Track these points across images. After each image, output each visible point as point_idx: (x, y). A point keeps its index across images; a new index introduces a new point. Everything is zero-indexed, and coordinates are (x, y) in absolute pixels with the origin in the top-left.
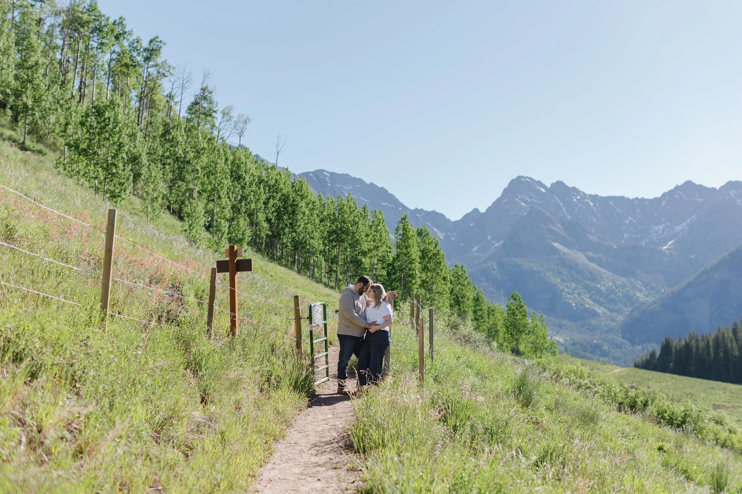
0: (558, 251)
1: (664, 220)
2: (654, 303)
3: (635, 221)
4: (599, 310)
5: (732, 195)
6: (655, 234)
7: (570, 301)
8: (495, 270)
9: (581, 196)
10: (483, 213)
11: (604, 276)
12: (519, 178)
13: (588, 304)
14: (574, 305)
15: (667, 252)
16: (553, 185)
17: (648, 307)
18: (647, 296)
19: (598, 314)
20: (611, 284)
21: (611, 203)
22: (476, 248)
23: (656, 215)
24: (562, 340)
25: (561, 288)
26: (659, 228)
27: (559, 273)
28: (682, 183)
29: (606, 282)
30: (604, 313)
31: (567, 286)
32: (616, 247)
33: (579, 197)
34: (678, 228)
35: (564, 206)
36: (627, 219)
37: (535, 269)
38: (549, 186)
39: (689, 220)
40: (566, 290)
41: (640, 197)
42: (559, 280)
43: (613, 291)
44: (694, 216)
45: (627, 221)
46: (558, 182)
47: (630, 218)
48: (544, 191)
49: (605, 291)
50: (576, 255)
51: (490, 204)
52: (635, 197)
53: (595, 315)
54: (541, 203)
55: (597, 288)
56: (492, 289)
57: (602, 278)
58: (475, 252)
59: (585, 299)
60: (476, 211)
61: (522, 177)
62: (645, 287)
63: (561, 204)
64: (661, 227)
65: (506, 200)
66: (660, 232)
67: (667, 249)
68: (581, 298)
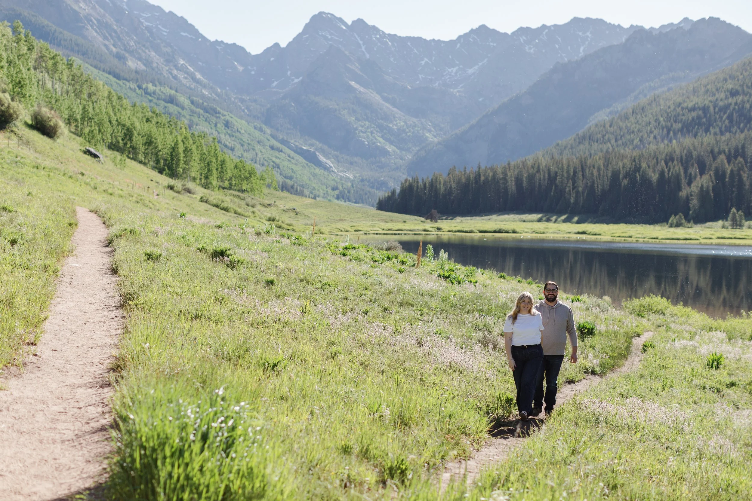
0: (354, 90)
1: (457, 62)
2: (439, 143)
3: (430, 63)
4: (390, 148)
5: (522, 41)
6: (449, 76)
7: (363, 139)
8: (292, 106)
9: (380, 35)
10: (284, 49)
11: (396, 116)
12: (321, 13)
13: (380, 142)
14: (366, 143)
15: (458, 94)
16: (353, 22)
17: (434, 147)
18: (435, 137)
19: (389, 152)
20: (402, 124)
21: (409, 44)
22: (275, 83)
23: (450, 57)
24: (351, 177)
25: (355, 126)
26: (452, 71)
27: (354, 111)
28: (477, 27)
29: (398, 121)
30: (394, 151)
31: (361, 125)
32: (410, 88)
33: (378, 36)
34: (470, 71)
35: (364, 44)
36: (423, 60)
37: (331, 107)
38: (350, 23)
39: (480, 64)
40: (360, 128)
41: (436, 39)
43: (404, 130)
44: (486, 60)
45: (423, 63)
46: (359, 19)
47: (426, 59)
48: (344, 28)
49: (396, 130)
50: (371, 95)
51: (291, 40)
52: (431, 38)
53: (385, 153)
54: (341, 40)
55: (389, 127)
56: (288, 125)
57: (394, 117)
58: (274, 87)
59: (377, 138)
60: (277, 45)
61: (324, 13)
62: (434, 128)
63: (361, 42)
64: (454, 70)
65: (307, 36)
67: (458, 91)
68: (374, 137)
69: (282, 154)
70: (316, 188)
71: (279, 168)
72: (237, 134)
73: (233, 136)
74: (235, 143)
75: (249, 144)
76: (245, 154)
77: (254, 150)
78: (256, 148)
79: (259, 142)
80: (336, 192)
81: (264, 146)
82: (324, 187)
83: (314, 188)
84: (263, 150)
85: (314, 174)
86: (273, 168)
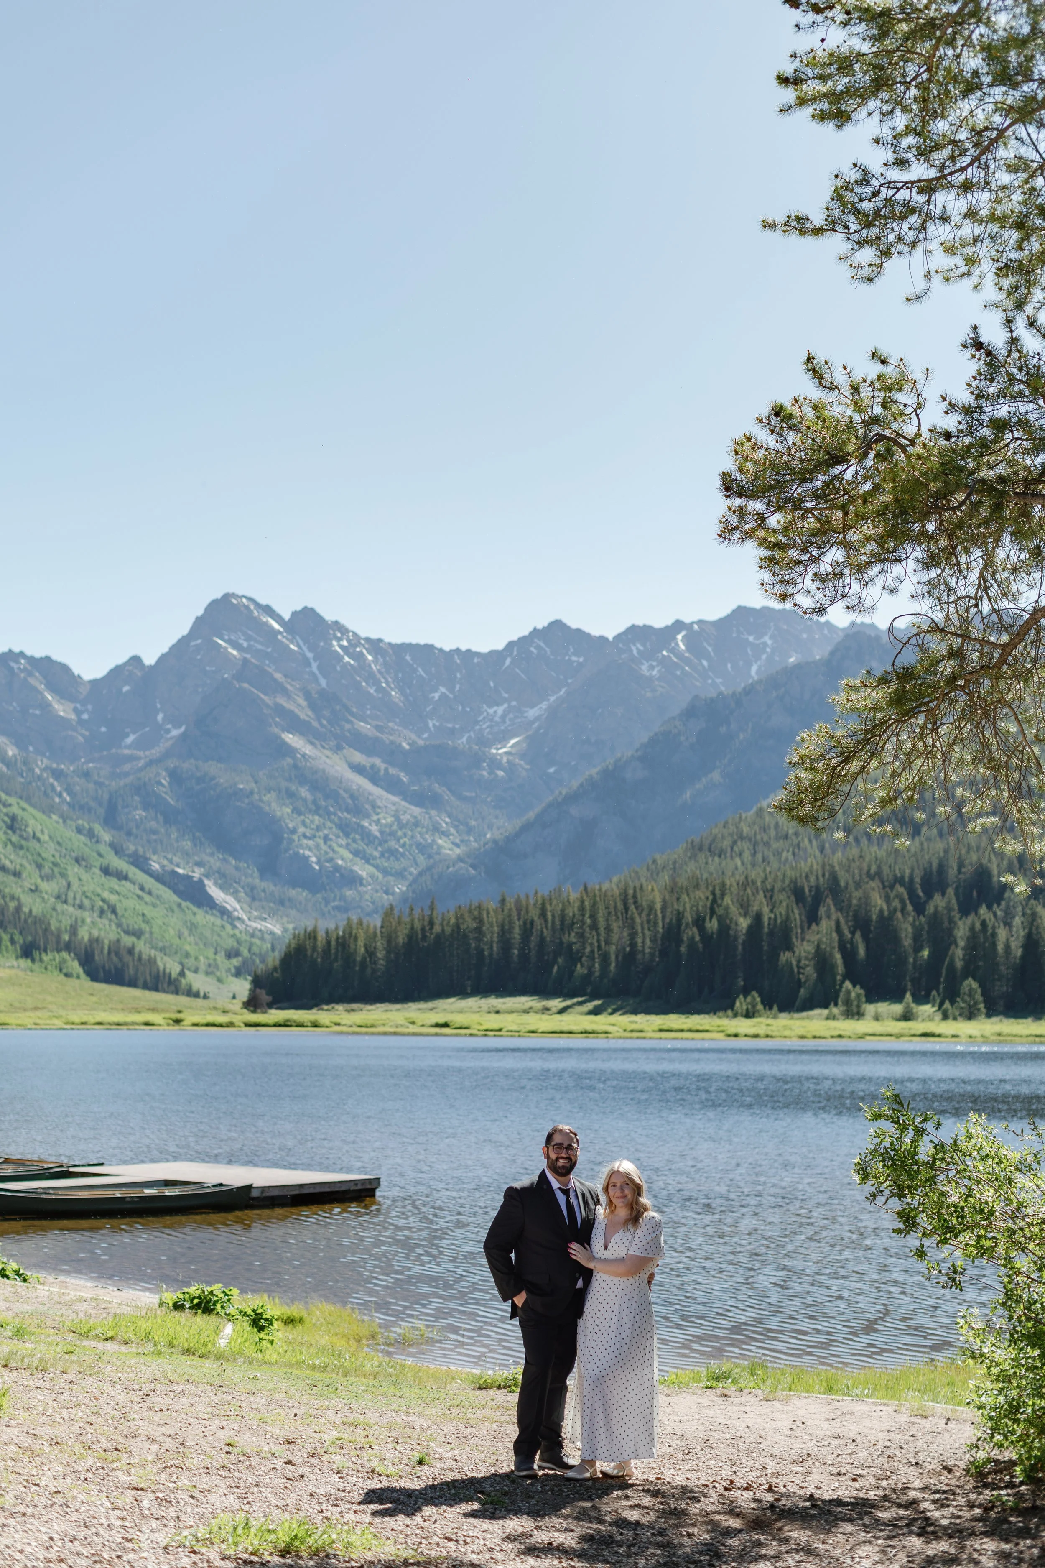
0: (287, 750)
1: (506, 695)
2: (460, 859)
3: (451, 696)
4: (363, 870)
5: (635, 652)
6: (488, 724)
7: (307, 853)
8: (162, 785)
9: (349, 641)
10: (151, 668)
11: (379, 803)
12: (227, 597)
13: (342, 859)
14: (314, 859)
15: (505, 760)
16: (294, 614)
17: (448, 867)
18: (457, 846)
19: (361, 879)
20: (390, 820)
21: (408, 658)
22: (131, 738)
23: (492, 684)
24: (278, 930)
25: (291, 826)
26: (495, 712)
27: (291, 795)
28: (546, 624)
29: (381, 816)
30: (372, 876)
31: (304, 823)
32: (407, 747)
33: (345, 643)
34: (532, 713)
35: (315, 659)
36: (436, 691)
37: (241, 786)
38: (287, 616)
39: (552, 699)
40: (301, 830)
41: (464, 648)
42: (289, 810)
43: (392, 834)
44: (563, 690)
45: (436, 696)
46: (305, 609)
47: (443, 689)
48: (277, 626)
49: (377, 834)
50: (328, 761)
51: (165, 649)
52: (454, 647)
53: (353, 880)
54: (269, 650)
55: (363, 827)
56: (153, 824)
57: (374, 807)
58: (129, 747)
59: (337, 848)
60: (136, 660)
61: (234, 595)
62: (456, 827)
63: (310, 655)
64: (500, 710)
65: (199, 641)
66: (497, 719)
67: (506, 753)
68: (330, 847)
69: (128, 884)
70: (192, 953)
71: (114, 911)
72: (33, 844)
73: (21, 848)
74: (25, 862)
75: (55, 864)
76: (44, 886)
77: (63, 875)
78: (70, 873)
79: (77, 861)
80: (236, 962)
81: (88, 868)
82: (210, 953)
83: (187, 955)
84: (85, 877)
85: (192, 924)
86: (102, 912)
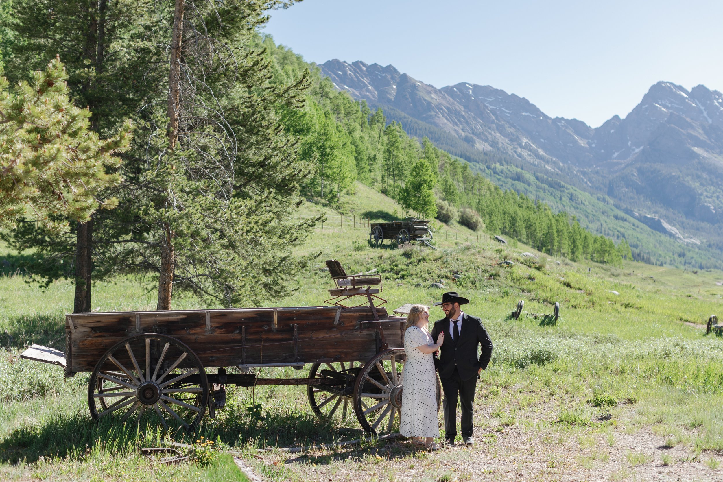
0: (697, 156)
7: (709, 205)
8: (634, 176)
10: (624, 120)
12: (659, 83)
14: (712, 208)
16: (694, 89)
22: (616, 154)
24: (698, 243)
25: (700, 192)
27: (698, 177)
31: (706, 190)
33: (720, 101)
35: (705, 110)
37: (674, 174)
38: (690, 90)
40: (705, 193)
42: (698, 184)
46: (699, 86)
48: (685, 95)
50: (716, 159)
51: (630, 111)
54: (682, 107)
56: (631, 194)
58: (615, 158)
60: (616, 117)
61: (663, 82)
63: (703, 108)
65: (647, 106)
68: (720, 201)
69: (627, 223)
70: (663, 255)
71: (624, 236)
72: (582, 206)
73: (577, 208)
74: (580, 215)
75: (594, 215)
76: (590, 225)
77: (598, 220)
78: (601, 219)
79: (603, 213)
81: (608, 216)
82: (671, 254)
83: (660, 256)
84: (608, 221)
85: (660, 241)
86: (618, 237)
